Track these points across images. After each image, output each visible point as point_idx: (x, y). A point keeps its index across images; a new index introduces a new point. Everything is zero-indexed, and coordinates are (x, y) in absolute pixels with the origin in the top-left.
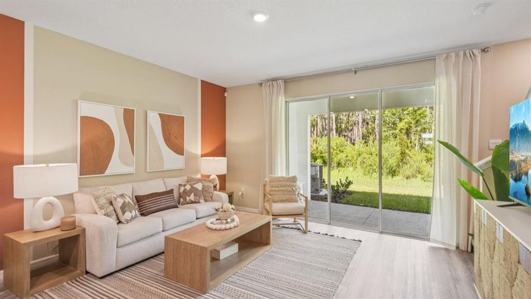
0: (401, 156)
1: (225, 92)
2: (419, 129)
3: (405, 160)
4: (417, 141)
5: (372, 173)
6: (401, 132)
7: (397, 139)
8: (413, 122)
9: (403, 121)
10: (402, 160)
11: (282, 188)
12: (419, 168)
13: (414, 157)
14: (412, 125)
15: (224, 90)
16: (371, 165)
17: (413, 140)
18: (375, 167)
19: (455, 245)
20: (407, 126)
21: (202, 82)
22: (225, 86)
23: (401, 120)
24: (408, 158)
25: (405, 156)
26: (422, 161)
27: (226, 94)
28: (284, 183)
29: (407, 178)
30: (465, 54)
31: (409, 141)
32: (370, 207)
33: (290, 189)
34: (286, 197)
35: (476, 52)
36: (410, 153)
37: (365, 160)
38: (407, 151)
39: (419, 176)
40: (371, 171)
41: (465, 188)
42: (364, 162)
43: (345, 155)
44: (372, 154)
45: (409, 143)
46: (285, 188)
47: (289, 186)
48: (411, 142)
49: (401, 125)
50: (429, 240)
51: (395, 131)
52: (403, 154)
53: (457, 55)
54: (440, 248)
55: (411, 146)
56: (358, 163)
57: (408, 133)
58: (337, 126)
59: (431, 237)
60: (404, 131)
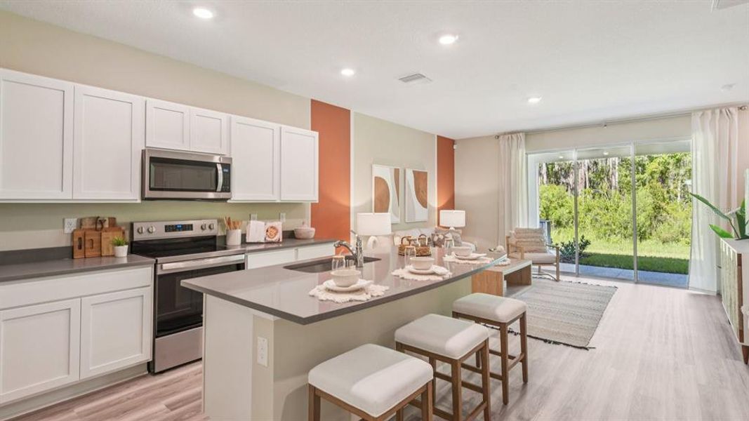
0: (653, 212)
1: (454, 144)
2: (682, 171)
3: (659, 218)
4: (679, 189)
5: (609, 235)
6: (653, 178)
7: (645, 187)
8: (672, 161)
9: (655, 160)
10: (655, 217)
11: (529, 240)
12: (683, 228)
13: (674, 213)
14: (670, 167)
15: (452, 142)
16: (607, 224)
17: (672, 188)
18: (614, 227)
19: (716, 290)
20: (661, 168)
21: (438, 136)
22: (454, 139)
23: (651, 159)
24: (664, 214)
25: (659, 213)
26: (687, 219)
27: (455, 147)
28: (530, 234)
29: (664, 242)
30: (721, 112)
31: (665, 190)
32: (617, 267)
33: (538, 240)
34: (534, 248)
35: (733, 110)
36: (668, 208)
37: (598, 217)
38: (663, 204)
39: (683, 239)
40: (608, 232)
41: (716, 232)
42: (597, 220)
43: (567, 211)
44: (607, 209)
45: (665, 193)
46: (533, 239)
47: (537, 237)
48: (668, 192)
49: (652, 167)
50: (687, 288)
51: (642, 176)
52: (657, 208)
53: (713, 113)
54: (700, 295)
55: (670, 197)
56: (588, 221)
57: (663, 177)
58: (548, 168)
59: (690, 285)
60: (656, 176)
